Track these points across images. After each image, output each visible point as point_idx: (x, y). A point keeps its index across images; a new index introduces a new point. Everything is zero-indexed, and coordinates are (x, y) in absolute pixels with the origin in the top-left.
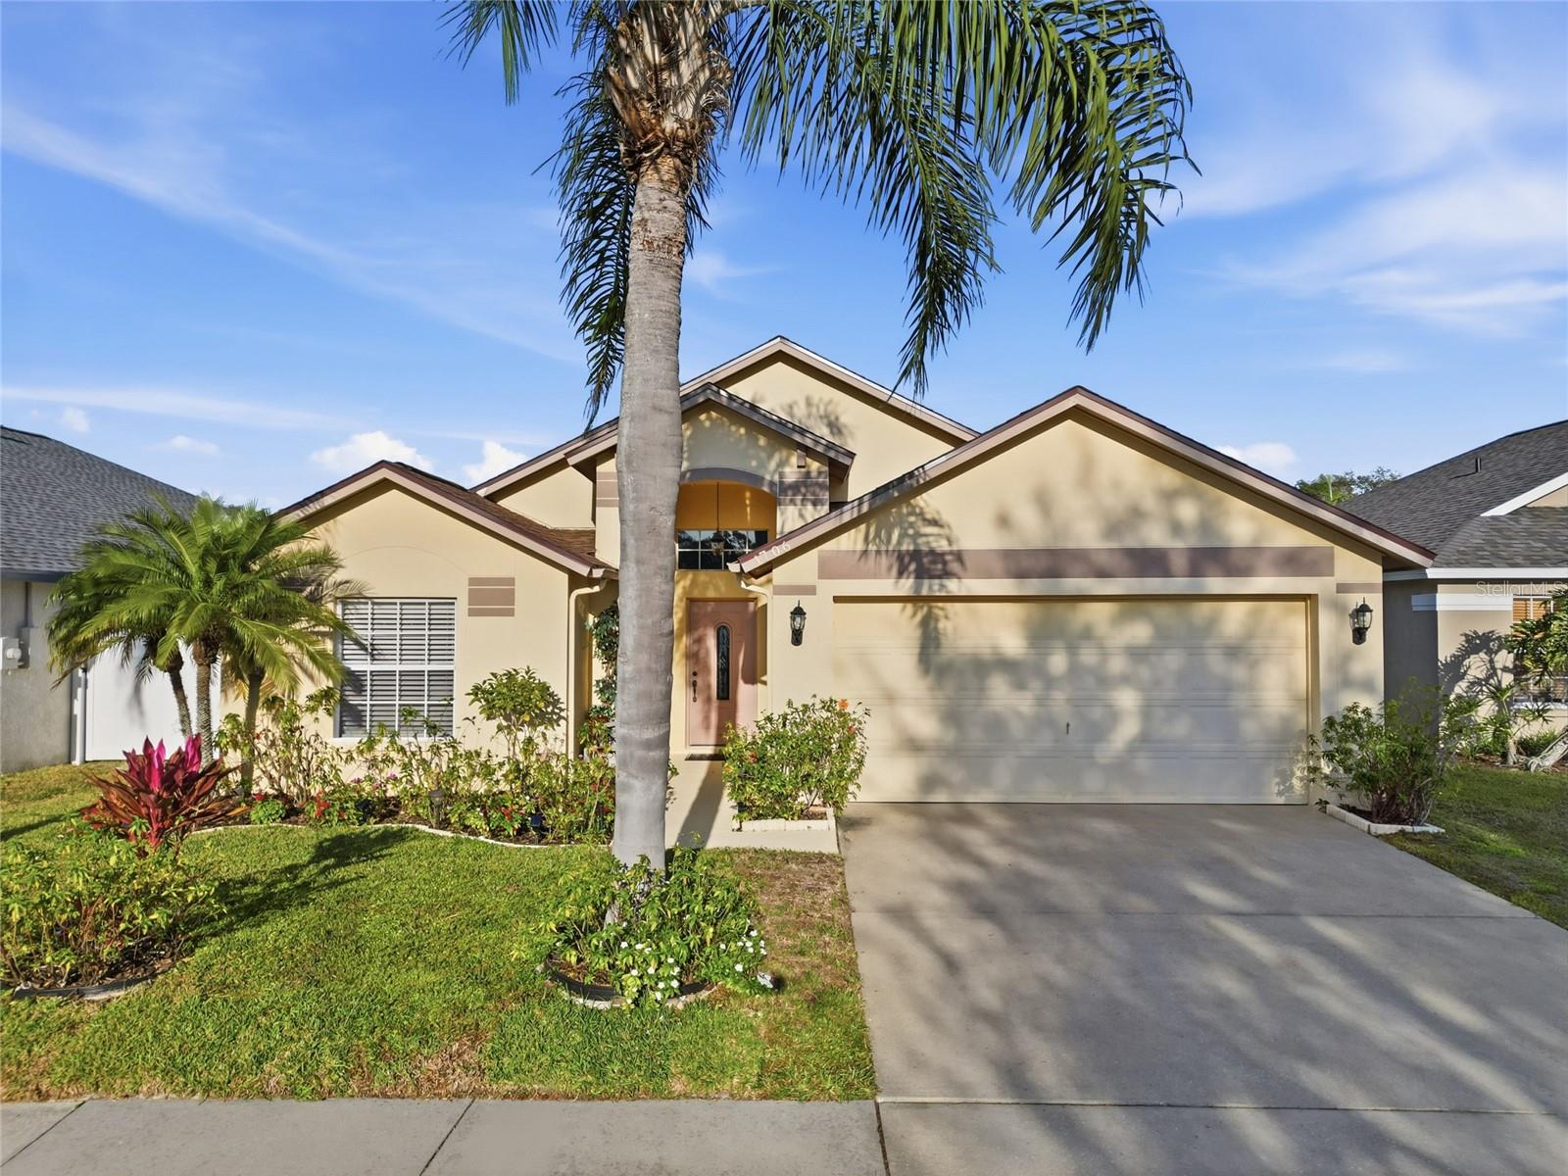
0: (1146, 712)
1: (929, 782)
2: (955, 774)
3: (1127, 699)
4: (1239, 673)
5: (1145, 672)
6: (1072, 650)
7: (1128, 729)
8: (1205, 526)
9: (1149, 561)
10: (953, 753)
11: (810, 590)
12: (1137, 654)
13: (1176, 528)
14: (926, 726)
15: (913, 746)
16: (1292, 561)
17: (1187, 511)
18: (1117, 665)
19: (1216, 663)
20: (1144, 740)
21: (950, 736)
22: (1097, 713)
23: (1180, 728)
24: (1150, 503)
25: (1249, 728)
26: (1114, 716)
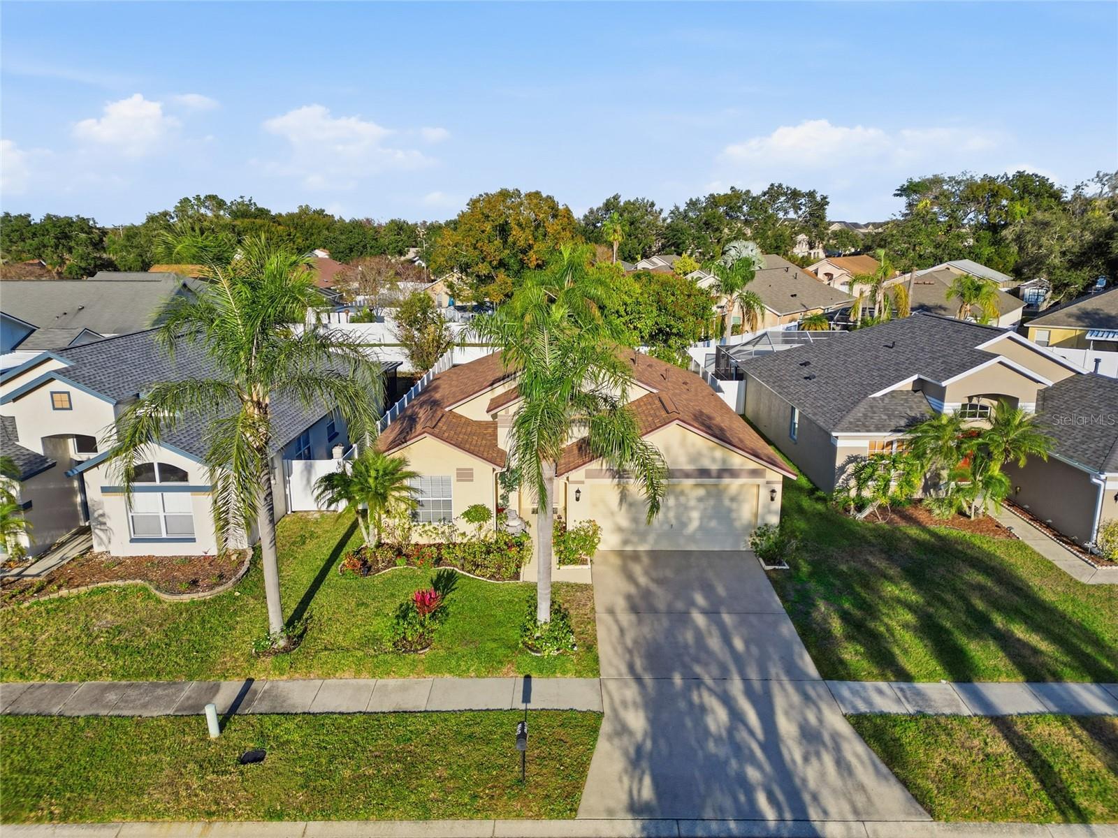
0: (701, 519)
1: (625, 542)
2: (635, 539)
3: (695, 515)
4: (734, 506)
5: (702, 506)
6: (677, 498)
7: (695, 524)
8: (724, 461)
9: (704, 473)
10: (635, 532)
11: (582, 482)
12: (700, 500)
13: (714, 460)
14: (624, 522)
15: (620, 529)
16: (754, 473)
17: (719, 453)
18: (692, 503)
19: (727, 502)
20: (701, 528)
21: (634, 526)
22: (684, 519)
23: (713, 524)
24: (705, 451)
25: (738, 524)
26: (690, 519)
